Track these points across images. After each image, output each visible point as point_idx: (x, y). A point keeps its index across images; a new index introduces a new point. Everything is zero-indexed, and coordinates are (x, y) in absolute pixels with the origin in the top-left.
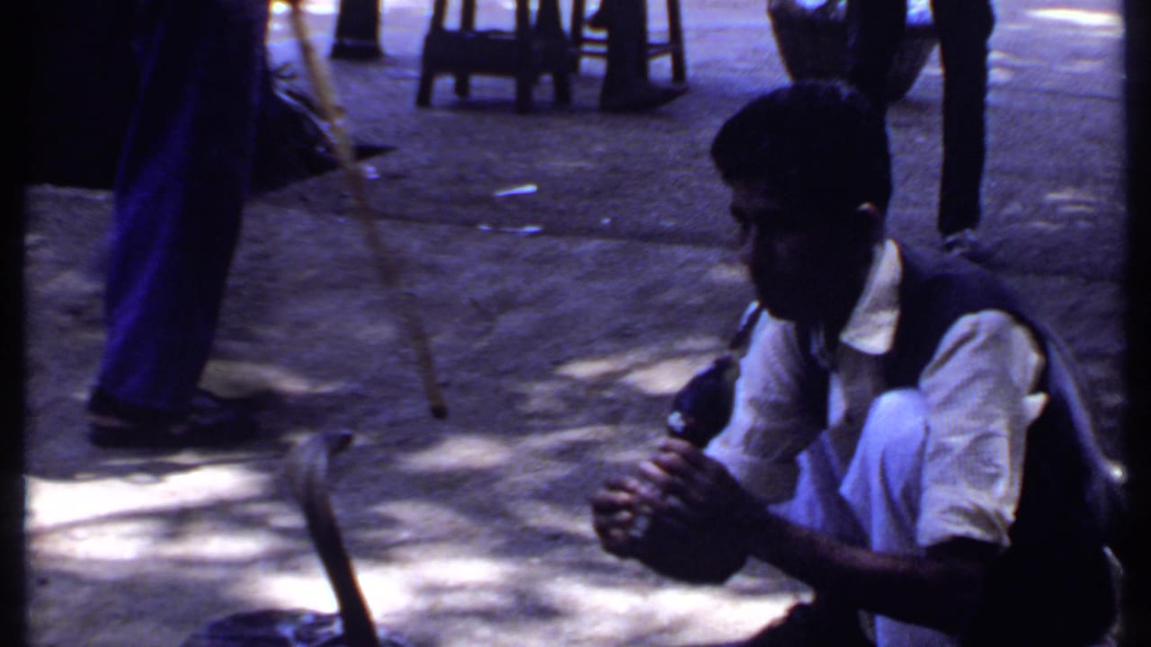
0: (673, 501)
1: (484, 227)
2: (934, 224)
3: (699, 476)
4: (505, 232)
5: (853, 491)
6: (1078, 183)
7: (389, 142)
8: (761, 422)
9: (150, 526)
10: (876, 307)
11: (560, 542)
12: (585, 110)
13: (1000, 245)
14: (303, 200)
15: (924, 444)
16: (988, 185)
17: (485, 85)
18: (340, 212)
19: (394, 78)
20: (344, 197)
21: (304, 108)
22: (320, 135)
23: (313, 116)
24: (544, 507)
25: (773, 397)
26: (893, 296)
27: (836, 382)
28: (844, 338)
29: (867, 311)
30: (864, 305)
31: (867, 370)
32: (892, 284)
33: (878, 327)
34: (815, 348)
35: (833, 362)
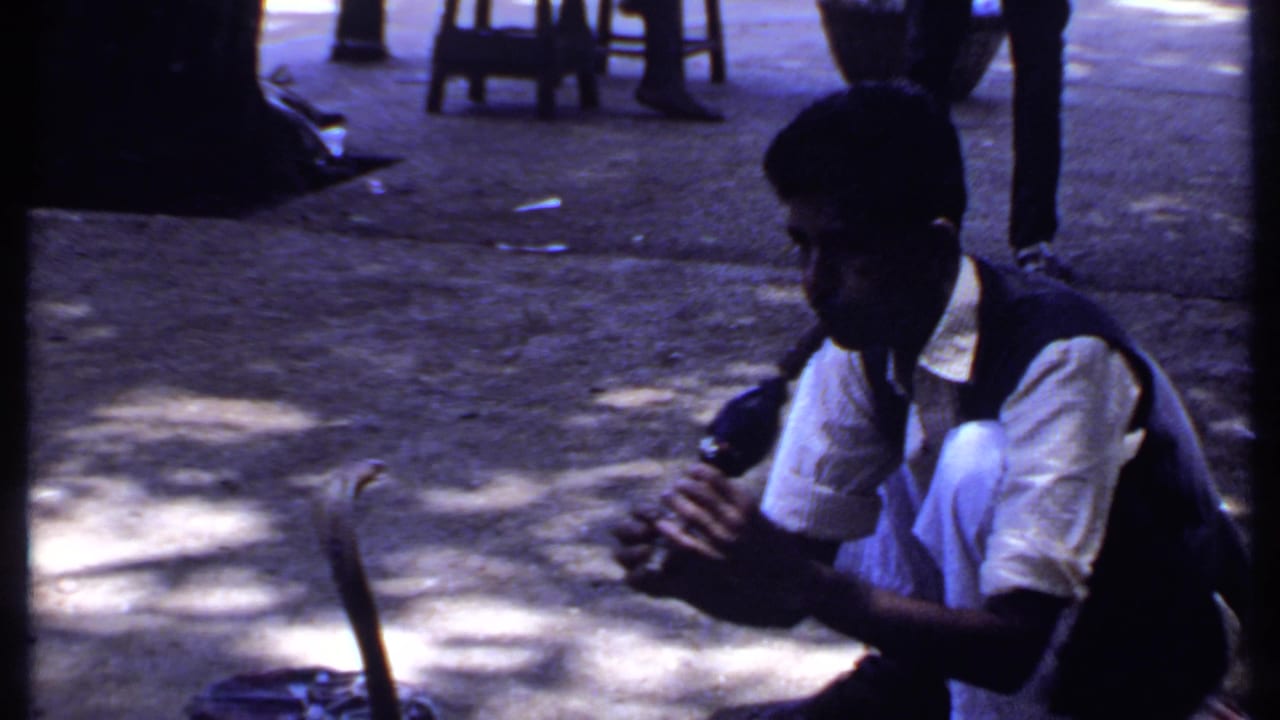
1: (503, 247)
2: (1006, 237)
4: (526, 253)
5: (928, 531)
6: (1167, 189)
8: (834, 450)
9: (147, 577)
11: (602, 589)
12: (615, 116)
13: (1078, 259)
14: (305, 223)
15: (1000, 481)
16: (1065, 191)
17: (501, 88)
18: (344, 231)
19: (402, 82)
20: (346, 214)
21: (301, 116)
22: (320, 147)
23: (312, 126)
24: (585, 551)
25: (850, 421)
26: (971, 319)
27: (914, 409)
28: (923, 361)
29: (941, 336)
30: (940, 329)
31: (945, 399)
32: (969, 306)
33: (961, 350)
34: (891, 374)
35: (910, 388)
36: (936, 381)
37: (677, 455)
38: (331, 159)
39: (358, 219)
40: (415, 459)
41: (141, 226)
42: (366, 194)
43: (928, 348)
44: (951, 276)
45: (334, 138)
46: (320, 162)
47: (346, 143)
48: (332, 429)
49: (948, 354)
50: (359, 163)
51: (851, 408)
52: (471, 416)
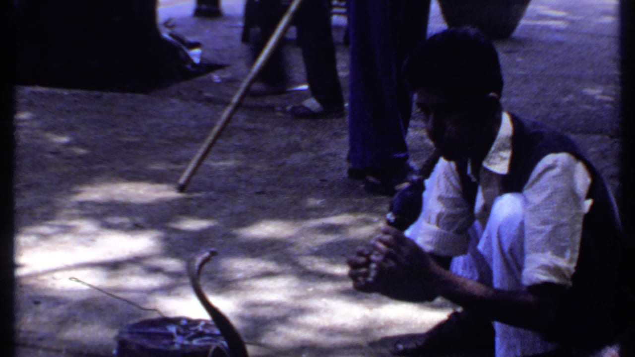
0: (392, 264)
3: (403, 248)
5: (485, 248)
6: (606, 84)
7: (225, 62)
8: (444, 210)
10: (499, 149)
11: (324, 279)
14: (179, 94)
16: (557, 85)
18: (200, 101)
19: (229, 27)
20: (201, 92)
21: (179, 43)
22: (188, 59)
23: (184, 48)
24: (316, 260)
25: (451, 195)
26: (509, 144)
27: (480, 189)
28: (485, 164)
29: (494, 152)
30: (493, 148)
31: (495, 182)
32: (507, 136)
33: (504, 159)
34: (469, 171)
35: (478, 179)
36: (492, 174)
37: (363, 212)
38: (194, 65)
39: (207, 94)
40: (232, 214)
41: (98, 97)
42: (211, 82)
43: (487, 159)
44: (498, 122)
45: (195, 54)
46: (189, 66)
47: (202, 57)
48: (191, 199)
49: (497, 160)
50: (208, 67)
51: (451, 188)
52: (261, 193)
